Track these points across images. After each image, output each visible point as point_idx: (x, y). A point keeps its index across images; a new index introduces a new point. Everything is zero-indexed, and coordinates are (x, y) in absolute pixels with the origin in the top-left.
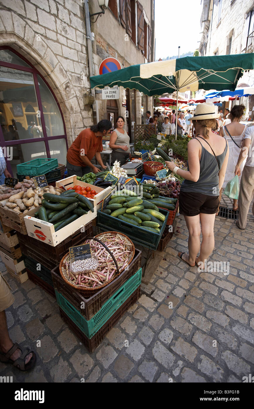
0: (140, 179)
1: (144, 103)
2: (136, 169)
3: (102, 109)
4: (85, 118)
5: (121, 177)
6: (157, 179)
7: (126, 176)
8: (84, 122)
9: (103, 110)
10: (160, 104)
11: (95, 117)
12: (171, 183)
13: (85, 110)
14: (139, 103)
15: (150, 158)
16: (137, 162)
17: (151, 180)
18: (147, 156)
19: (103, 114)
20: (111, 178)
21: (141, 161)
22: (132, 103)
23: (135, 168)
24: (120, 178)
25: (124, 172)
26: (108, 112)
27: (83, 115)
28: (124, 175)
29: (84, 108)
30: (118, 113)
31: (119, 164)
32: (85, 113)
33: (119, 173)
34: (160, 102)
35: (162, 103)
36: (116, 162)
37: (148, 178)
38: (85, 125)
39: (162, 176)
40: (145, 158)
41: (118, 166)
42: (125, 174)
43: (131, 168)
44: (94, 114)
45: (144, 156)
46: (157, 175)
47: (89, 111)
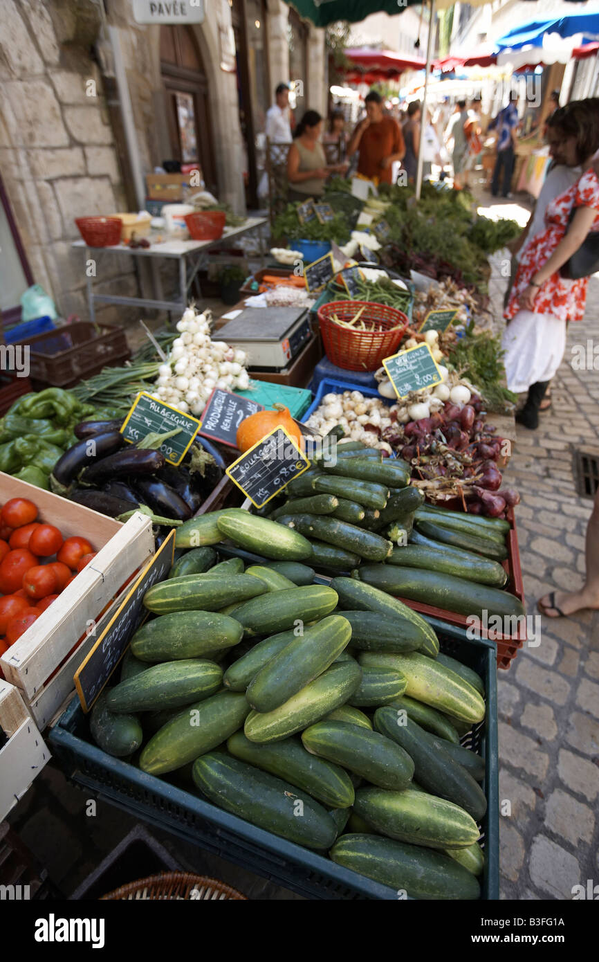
0: (307, 393)
1: (298, 68)
2: (286, 341)
3: (140, 69)
4: (73, 106)
5: (216, 391)
6: (384, 390)
7: (244, 381)
8: (69, 123)
9: (148, 76)
10: (349, 72)
11: (113, 103)
12: (452, 412)
13: (64, 65)
14: (279, 62)
15: (339, 280)
16: (290, 303)
17: (357, 395)
18: (329, 269)
19: (147, 93)
20: (157, 419)
21: (303, 294)
22: (257, 63)
23: (281, 338)
24: (210, 403)
25: (232, 360)
26: (168, 87)
27: (58, 90)
28: (230, 378)
29: (62, 57)
30: (206, 97)
31: (205, 327)
32: (65, 82)
33: (207, 368)
34: (349, 64)
35: (356, 71)
36: (190, 313)
37: (341, 385)
38: (76, 134)
39: (411, 380)
40: (319, 280)
41: (202, 337)
42: (237, 367)
43: (262, 337)
44: (109, 88)
45: (316, 272)
46: (384, 374)
47: (85, 74)
